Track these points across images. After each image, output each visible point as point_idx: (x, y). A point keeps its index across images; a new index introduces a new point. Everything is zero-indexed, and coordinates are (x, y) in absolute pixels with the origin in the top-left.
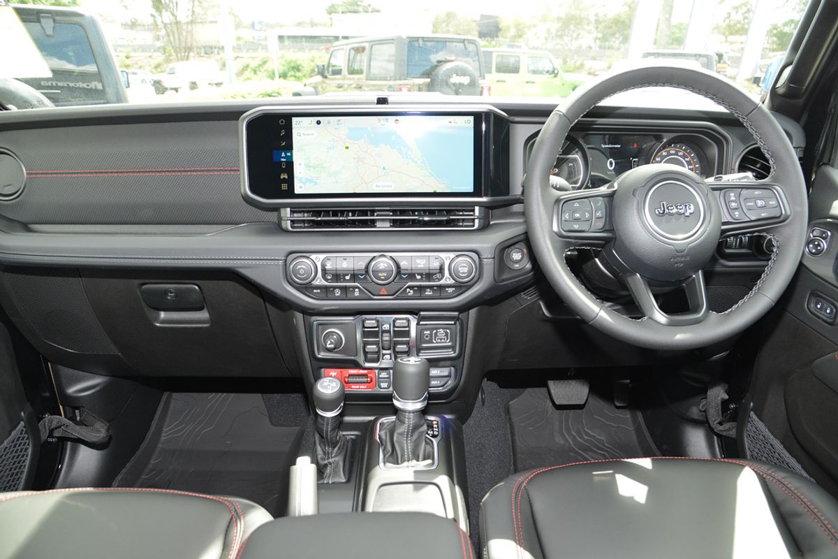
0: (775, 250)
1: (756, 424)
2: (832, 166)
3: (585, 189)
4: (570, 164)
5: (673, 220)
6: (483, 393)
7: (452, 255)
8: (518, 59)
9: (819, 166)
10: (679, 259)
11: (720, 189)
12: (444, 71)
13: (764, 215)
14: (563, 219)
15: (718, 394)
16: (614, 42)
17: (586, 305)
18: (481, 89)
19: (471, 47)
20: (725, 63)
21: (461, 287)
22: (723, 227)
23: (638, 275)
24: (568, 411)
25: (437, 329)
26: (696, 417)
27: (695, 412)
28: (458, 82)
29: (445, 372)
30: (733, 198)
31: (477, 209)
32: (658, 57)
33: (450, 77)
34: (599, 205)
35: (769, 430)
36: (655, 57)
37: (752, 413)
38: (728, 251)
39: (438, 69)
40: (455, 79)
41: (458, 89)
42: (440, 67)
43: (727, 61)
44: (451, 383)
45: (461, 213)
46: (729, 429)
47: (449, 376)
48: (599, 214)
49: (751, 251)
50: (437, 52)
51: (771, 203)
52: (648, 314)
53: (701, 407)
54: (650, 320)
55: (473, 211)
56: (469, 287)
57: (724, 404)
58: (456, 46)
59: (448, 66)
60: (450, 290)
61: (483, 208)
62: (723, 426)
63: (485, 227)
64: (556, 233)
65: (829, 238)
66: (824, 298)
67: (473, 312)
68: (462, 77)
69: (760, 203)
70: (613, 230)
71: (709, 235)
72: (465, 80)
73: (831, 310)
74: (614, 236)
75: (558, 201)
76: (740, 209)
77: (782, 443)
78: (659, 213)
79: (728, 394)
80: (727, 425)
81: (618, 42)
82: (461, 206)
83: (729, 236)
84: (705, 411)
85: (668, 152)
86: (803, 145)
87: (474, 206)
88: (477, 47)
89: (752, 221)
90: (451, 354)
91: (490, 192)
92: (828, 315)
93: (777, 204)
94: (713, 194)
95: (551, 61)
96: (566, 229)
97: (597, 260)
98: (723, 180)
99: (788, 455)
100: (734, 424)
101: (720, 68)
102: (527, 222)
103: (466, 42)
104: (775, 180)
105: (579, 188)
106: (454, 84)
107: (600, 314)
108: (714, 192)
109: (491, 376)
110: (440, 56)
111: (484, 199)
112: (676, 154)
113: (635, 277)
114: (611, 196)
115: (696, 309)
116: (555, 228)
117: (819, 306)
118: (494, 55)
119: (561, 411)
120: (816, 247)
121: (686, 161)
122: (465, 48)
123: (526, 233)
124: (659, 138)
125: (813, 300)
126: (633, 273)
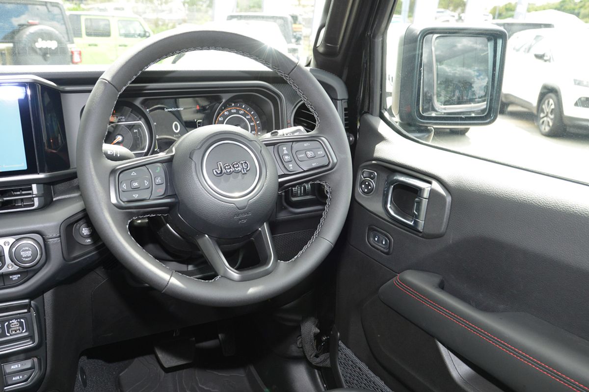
0: (328, 196)
1: (345, 352)
2: (372, 114)
3: (152, 154)
4: (135, 131)
5: (231, 179)
6: (83, 372)
7: (11, 240)
8: (107, 22)
9: (362, 115)
10: (241, 216)
11: (274, 144)
12: (27, 36)
13: (314, 165)
14: (120, 190)
15: (310, 328)
16: (202, 6)
17: (155, 274)
18: (70, 54)
19: (56, 10)
20: (300, 24)
21: (27, 273)
22: (280, 180)
23: (207, 236)
24: (181, 371)
25: (8, 320)
26: (296, 354)
27: (294, 350)
28: (44, 47)
29: (28, 364)
30: (285, 152)
31: (34, 186)
32: (240, 19)
33: (36, 41)
34: (157, 171)
35: (355, 355)
36: (238, 20)
37: (340, 342)
38: (294, 199)
39: (21, 32)
40: (41, 44)
41: (45, 54)
42: (23, 31)
43: (301, 22)
44: (35, 375)
45: (19, 193)
46: (323, 360)
47: (32, 368)
48: (158, 181)
49: (315, 197)
50: (18, 16)
51: (319, 153)
52: (221, 272)
53: (298, 343)
54: (222, 279)
55: (31, 189)
56: (36, 271)
57: (317, 337)
58: (38, 9)
59: (32, 30)
60: (15, 277)
61: (42, 185)
62: (319, 358)
63: (47, 204)
64: (115, 205)
65: (376, 177)
66: (380, 232)
67: (48, 296)
68: (49, 41)
69: (310, 154)
70: (176, 194)
71: (266, 189)
72: (53, 45)
73: (386, 241)
74: (177, 201)
75: (113, 171)
76: (293, 160)
77: (367, 365)
78: (217, 173)
79: (319, 328)
80: (322, 357)
81: (205, 5)
82: (16, 186)
83: (294, 186)
84: (302, 347)
85: (230, 111)
86: (347, 97)
87: (31, 185)
88: (61, 9)
89: (305, 171)
90: (29, 344)
91: (46, 167)
92: (384, 246)
93: (324, 154)
94: (268, 150)
95: (141, 25)
96: (125, 199)
97: (168, 225)
98: (279, 134)
99: (373, 375)
100: (327, 355)
101: (295, 28)
102: (84, 197)
103: (49, 5)
104: (321, 131)
105: (146, 154)
106: (40, 49)
107: (170, 281)
108: (268, 147)
109: (91, 354)
110: (23, 20)
111: (41, 176)
112: (237, 113)
113: (205, 238)
114: (170, 161)
115: (264, 261)
116: (114, 200)
117: (376, 239)
118: (83, 19)
119: (174, 373)
120: (367, 186)
121: (247, 119)
122: (49, 11)
123: (84, 210)
124: (219, 100)
125: (372, 234)
126: (202, 234)
